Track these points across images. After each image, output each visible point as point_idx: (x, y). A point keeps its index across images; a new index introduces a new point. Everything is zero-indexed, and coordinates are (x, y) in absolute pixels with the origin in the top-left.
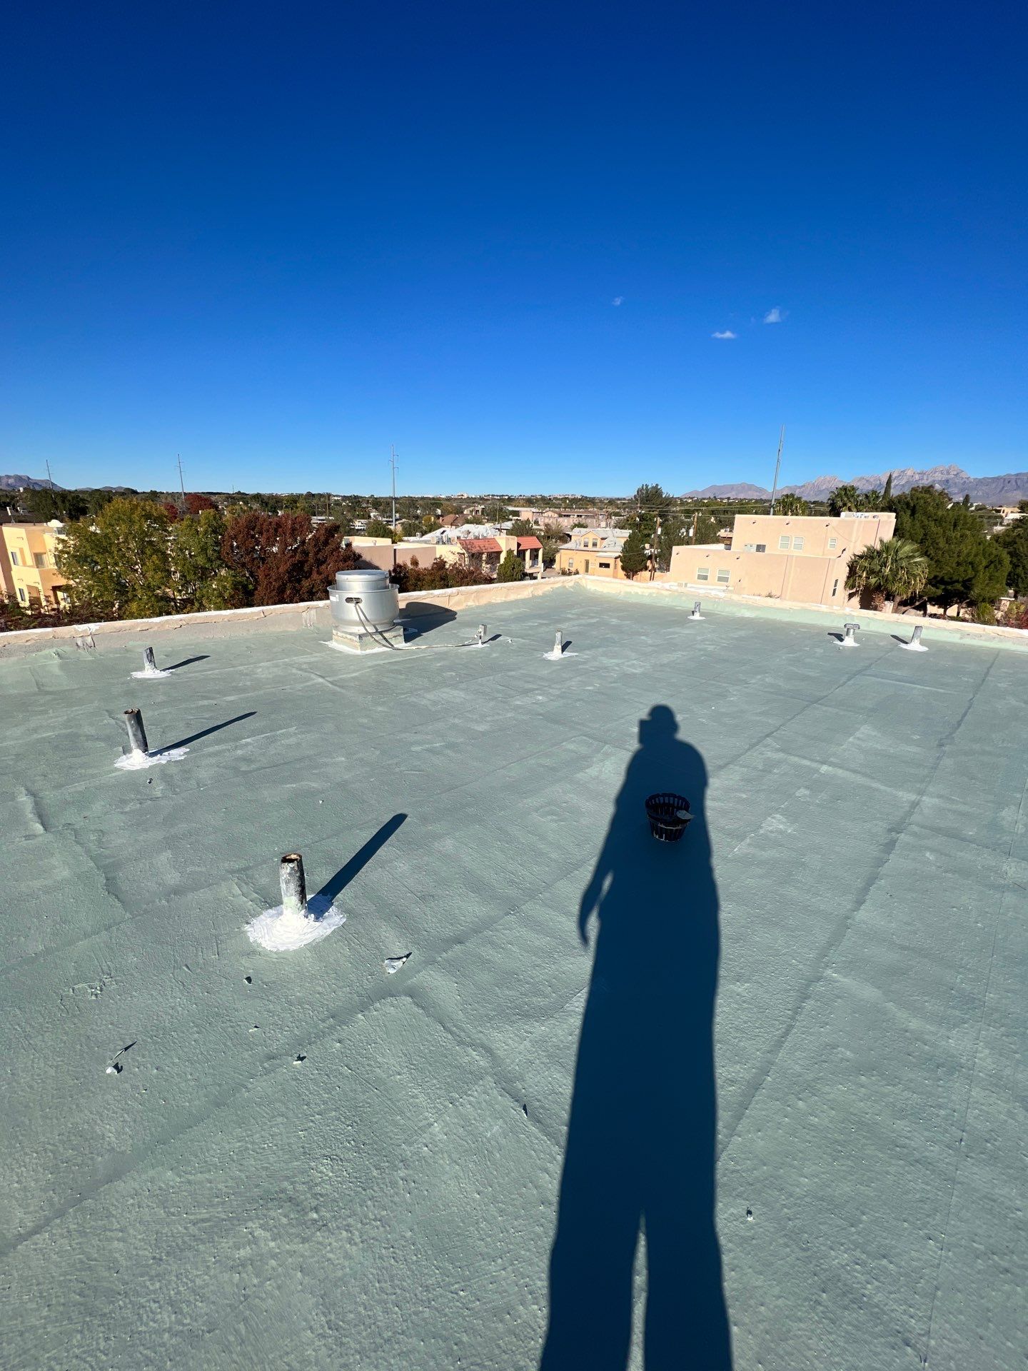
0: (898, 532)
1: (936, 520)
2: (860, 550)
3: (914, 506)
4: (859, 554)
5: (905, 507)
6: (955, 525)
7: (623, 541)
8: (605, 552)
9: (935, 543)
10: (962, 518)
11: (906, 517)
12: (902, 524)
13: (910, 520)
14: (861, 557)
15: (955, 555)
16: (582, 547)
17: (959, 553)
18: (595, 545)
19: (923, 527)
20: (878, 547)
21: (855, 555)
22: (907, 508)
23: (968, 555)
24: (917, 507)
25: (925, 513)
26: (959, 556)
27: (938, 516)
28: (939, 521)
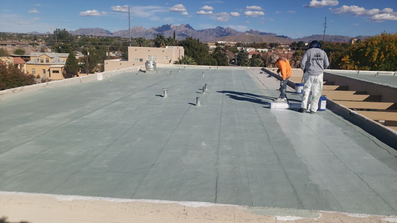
7: (65, 59)
8: (55, 65)
13: (188, 49)
16: (40, 63)
17: (204, 60)
18: (47, 61)
20: (181, 58)
21: (175, 62)
22: (186, 45)
24: (189, 45)
25: (192, 47)
27: (196, 48)
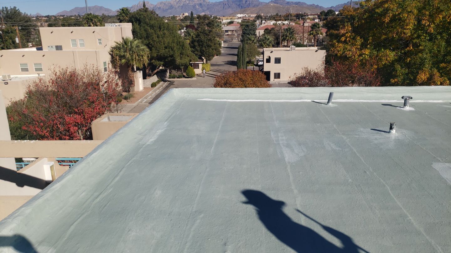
1: (151, 26)
2: (114, 45)
3: (139, 19)
4: (113, 47)
11: (137, 26)
12: (135, 29)
14: (114, 48)
15: (162, 43)
17: (164, 42)
19: (145, 30)
21: (112, 48)
22: (136, 20)
23: (168, 43)
24: (141, 19)
25: (145, 23)
26: (164, 44)
27: (151, 24)
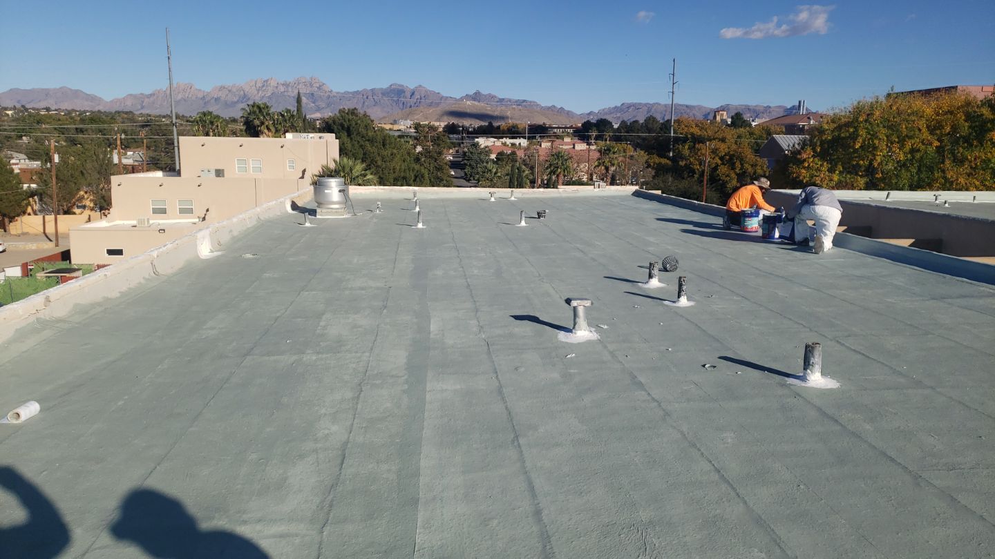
0: (342, 151)
1: (369, 140)
2: (318, 170)
3: (348, 128)
5: (340, 128)
6: (384, 145)
9: (373, 161)
10: (387, 138)
11: (346, 138)
13: (349, 139)
17: (394, 169)
19: (361, 147)
20: (332, 166)
21: (314, 175)
22: (342, 129)
24: (351, 128)
25: (358, 133)
27: (370, 136)
28: (371, 141)
